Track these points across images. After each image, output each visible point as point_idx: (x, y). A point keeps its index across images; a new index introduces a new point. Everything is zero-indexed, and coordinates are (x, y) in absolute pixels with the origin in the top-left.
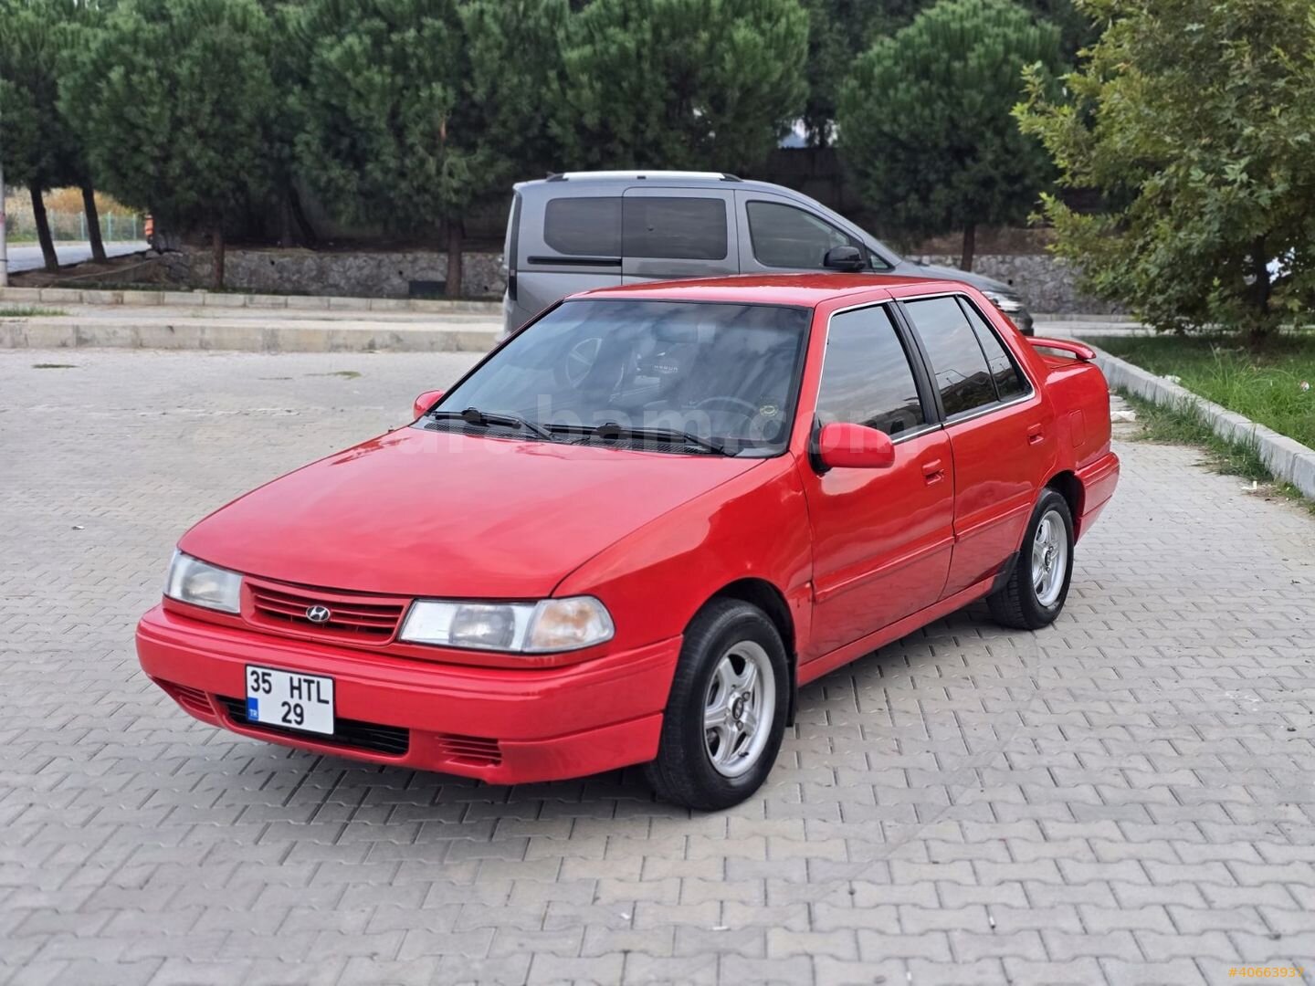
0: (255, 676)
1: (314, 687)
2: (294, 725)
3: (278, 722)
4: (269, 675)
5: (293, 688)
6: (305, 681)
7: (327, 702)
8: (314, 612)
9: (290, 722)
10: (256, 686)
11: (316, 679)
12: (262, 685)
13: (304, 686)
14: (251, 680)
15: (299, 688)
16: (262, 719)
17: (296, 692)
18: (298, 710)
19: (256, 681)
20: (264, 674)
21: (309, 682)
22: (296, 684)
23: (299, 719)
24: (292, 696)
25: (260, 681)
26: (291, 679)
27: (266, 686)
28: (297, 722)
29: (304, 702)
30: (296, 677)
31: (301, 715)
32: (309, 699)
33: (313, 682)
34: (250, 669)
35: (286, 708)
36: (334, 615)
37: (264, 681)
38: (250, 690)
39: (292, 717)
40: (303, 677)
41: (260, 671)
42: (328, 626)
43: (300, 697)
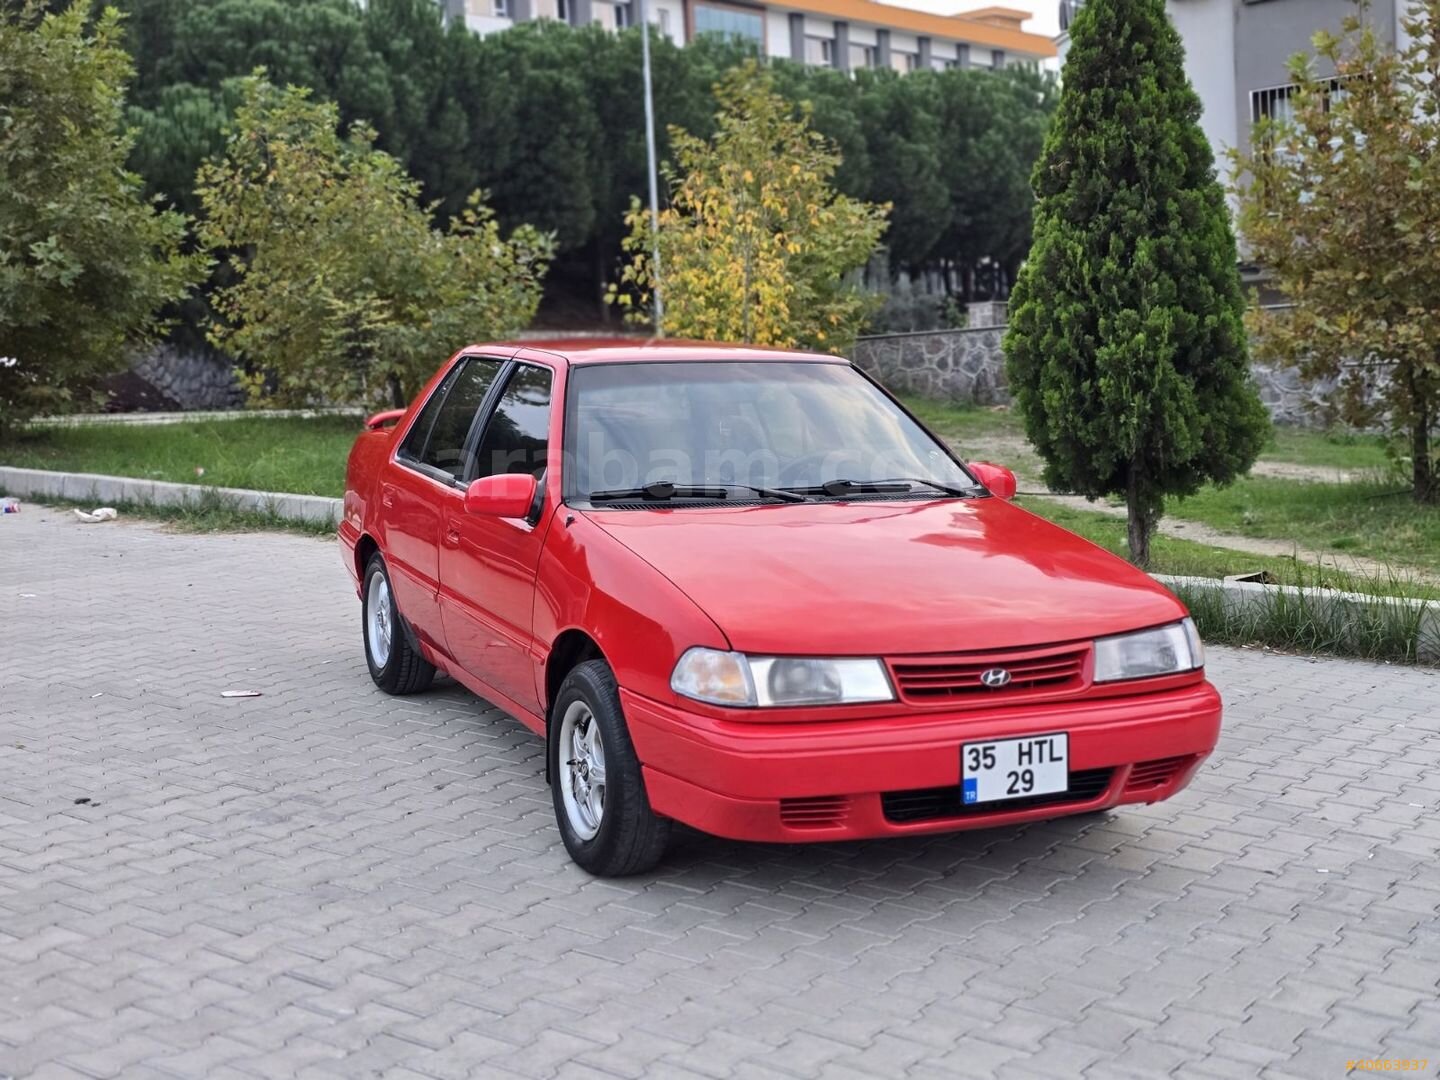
0: (974, 754)
1: (1046, 747)
2: (1022, 794)
3: (1004, 795)
4: (993, 748)
5: (1021, 754)
6: (1036, 743)
7: (1060, 759)
8: (991, 677)
9: (1017, 791)
10: (974, 764)
11: (1048, 738)
12: (982, 761)
13: (1036, 749)
14: (968, 760)
15: (1029, 753)
16: (981, 798)
17: (1025, 759)
18: (1027, 777)
19: (976, 759)
20: (985, 749)
21: (1040, 743)
22: (1025, 749)
23: (1028, 786)
24: (1020, 763)
25: (981, 758)
26: (1020, 745)
27: (989, 761)
28: (1025, 790)
29: (1035, 767)
30: (1025, 743)
31: (1031, 781)
32: (1041, 760)
33: (1046, 742)
34: (967, 749)
35: (1013, 778)
36: (1014, 675)
37: (986, 756)
38: (966, 770)
39: (1020, 785)
40: (1033, 740)
41: (980, 747)
42: (1008, 688)
43: (1030, 762)
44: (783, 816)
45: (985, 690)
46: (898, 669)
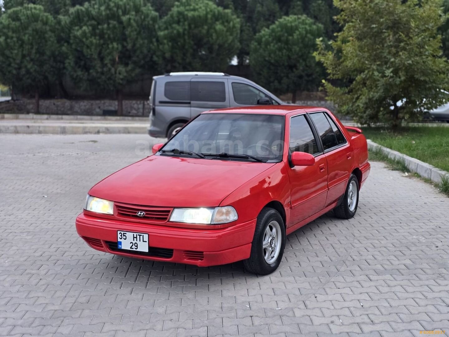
0: (121, 234)
1: (141, 237)
2: (134, 250)
3: (129, 249)
4: (126, 234)
5: (134, 237)
7: (146, 242)
8: (139, 213)
10: (121, 237)
11: (142, 234)
12: (123, 237)
13: (138, 237)
14: (119, 236)
16: (123, 248)
17: (135, 239)
19: (121, 236)
20: (124, 233)
21: (140, 235)
23: (136, 248)
24: (134, 240)
25: (123, 236)
26: (134, 234)
29: (138, 242)
31: (137, 246)
32: (140, 241)
34: (119, 232)
35: (132, 244)
36: (146, 214)
37: (124, 236)
38: (119, 239)
39: (134, 247)
40: (137, 234)
41: (122, 232)
42: (144, 218)
43: (137, 241)
46: (117, 206)
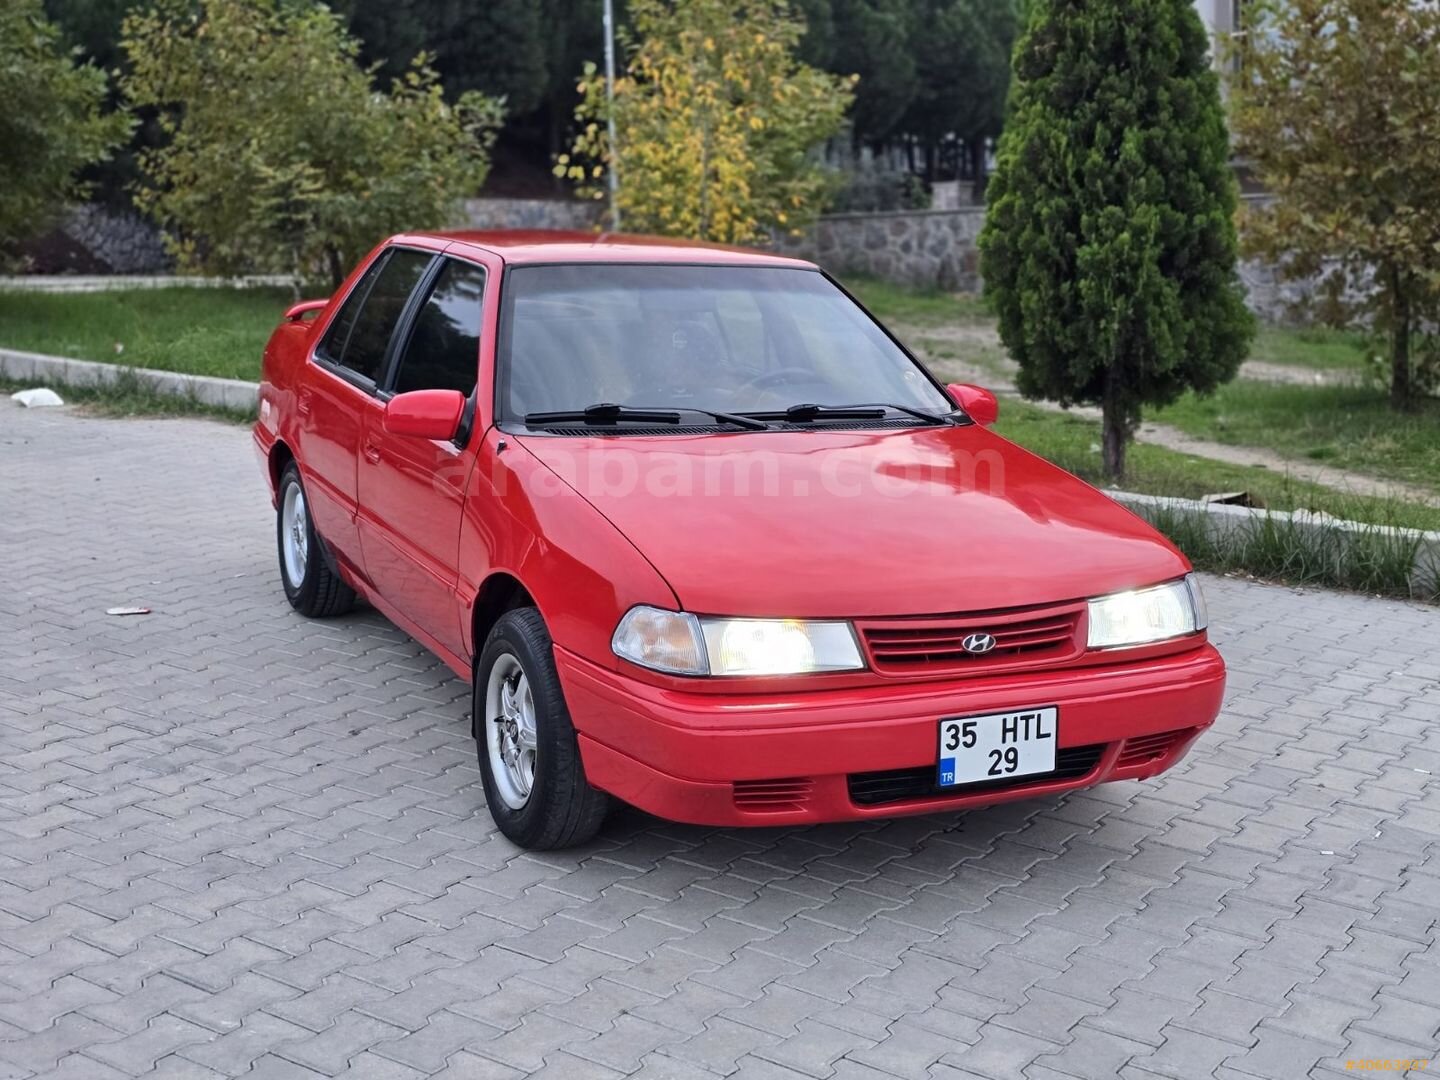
0: (953, 731)
1: (1033, 723)
2: (1005, 775)
3: (985, 777)
4: (974, 724)
5: (1005, 730)
6: (1022, 718)
7: (1048, 735)
8: (974, 643)
9: (999, 772)
10: (953, 742)
11: (1036, 713)
12: (962, 739)
13: (1021, 724)
14: (946, 738)
15: (1014, 730)
16: (959, 780)
17: (1010, 735)
18: (1011, 756)
19: (955, 737)
20: (965, 725)
21: (1027, 719)
22: (1010, 725)
23: (1011, 766)
24: (1004, 741)
25: (960, 735)
26: (1005, 721)
27: (969, 740)
28: (1008, 770)
29: (1020, 745)
30: (1010, 718)
31: (1015, 761)
32: (1027, 738)
33: (1033, 717)
34: (945, 725)
35: (996, 756)
37: (965, 734)
38: (944, 748)
39: (1003, 765)
40: (1019, 715)
41: (960, 723)
43: (1015, 740)
44: (737, 798)
45: (966, 657)
46: (869, 633)
